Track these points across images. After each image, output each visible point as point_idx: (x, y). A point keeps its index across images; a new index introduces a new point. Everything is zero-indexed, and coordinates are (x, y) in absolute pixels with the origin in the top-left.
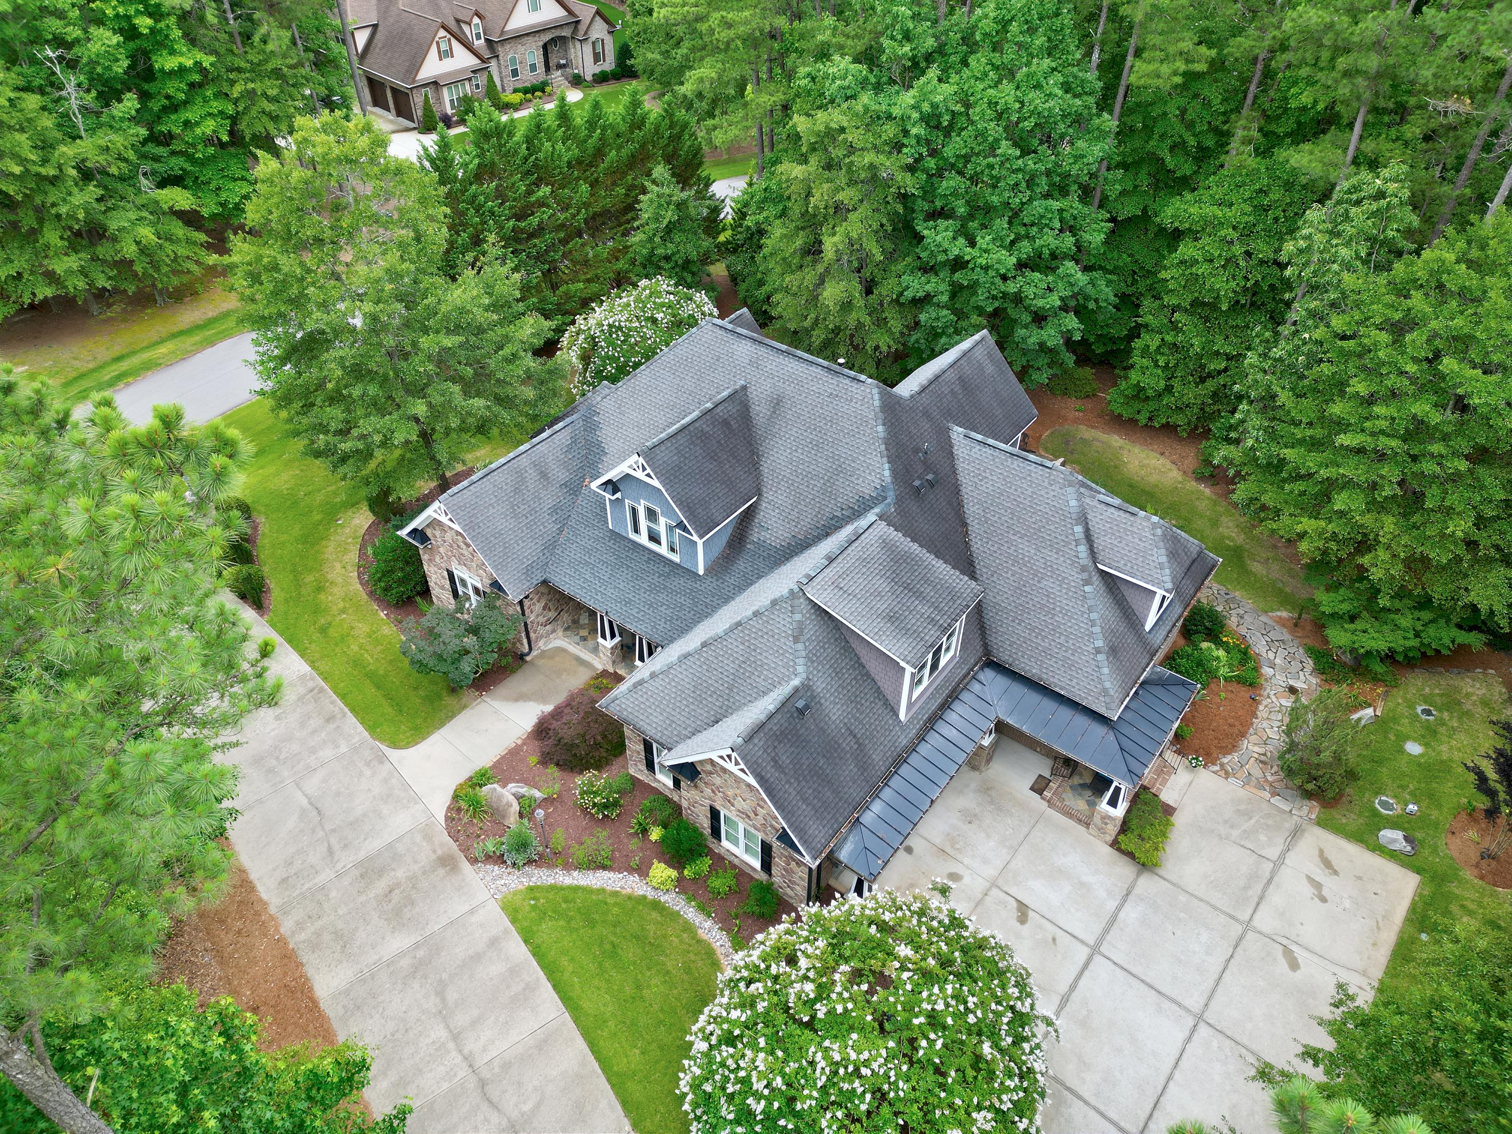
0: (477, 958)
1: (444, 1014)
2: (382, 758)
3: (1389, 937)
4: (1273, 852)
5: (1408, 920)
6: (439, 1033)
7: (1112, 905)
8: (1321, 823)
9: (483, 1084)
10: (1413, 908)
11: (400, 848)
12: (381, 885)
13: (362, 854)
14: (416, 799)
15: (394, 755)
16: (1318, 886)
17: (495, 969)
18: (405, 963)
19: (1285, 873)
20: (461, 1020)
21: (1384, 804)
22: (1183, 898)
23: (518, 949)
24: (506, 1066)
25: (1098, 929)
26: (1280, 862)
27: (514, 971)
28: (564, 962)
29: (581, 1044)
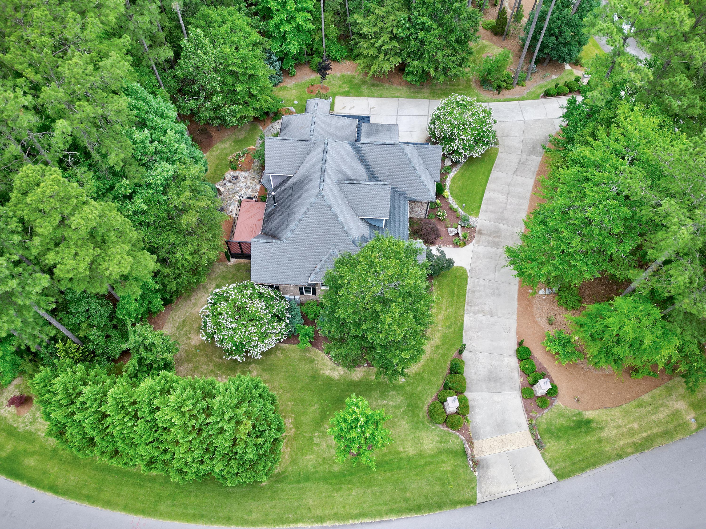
0: (491, 212)
1: (505, 208)
2: (471, 269)
3: (355, 98)
5: (349, 96)
6: (508, 206)
9: (508, 194)
10: (346, 96)
11: (486, 244)
12: (497, 240)
13: (495, 249)
15: (467, 268)
17: (490, 207)
18: (504, 222)
20: (503, 205)
23: (483, 207)
24: (502, 193)
27: (487, 204)
28: (478, 198)
29: (488, 186)
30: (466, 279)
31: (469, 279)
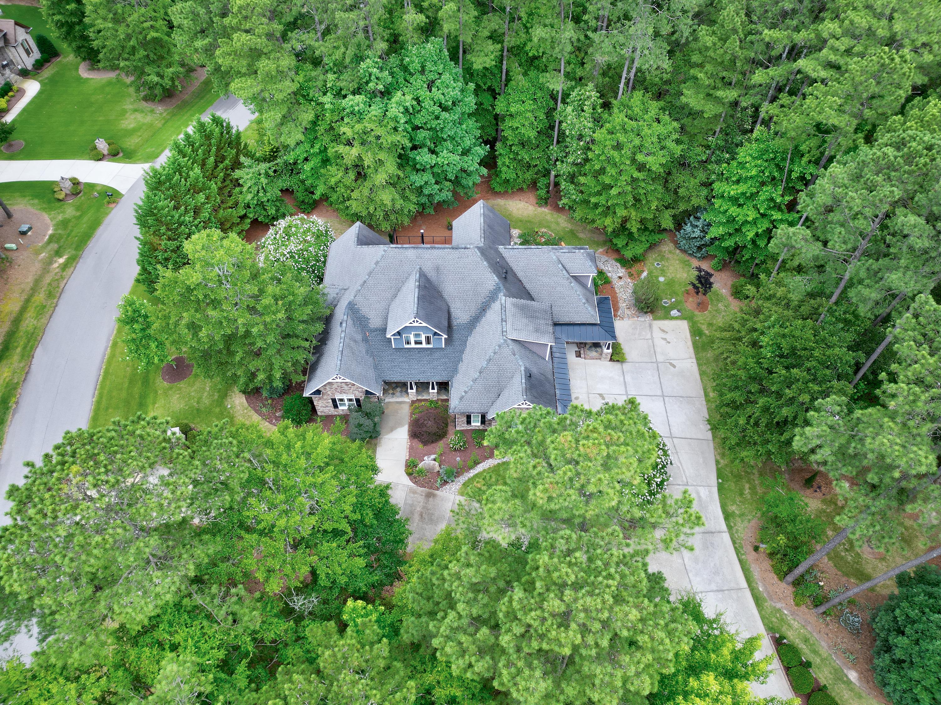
3: (690, 343)
4: (649, 336)
5: (691, 336)
7: (622, 379)
8: (655, 319)
10: (690, 332)
11: (410, 501)
14: (397, 485)
16: (665, 339)
19: (655, 340)
21: (665, 303)
22: (637, 365)
25: (623, 388)
26: (652, 338)
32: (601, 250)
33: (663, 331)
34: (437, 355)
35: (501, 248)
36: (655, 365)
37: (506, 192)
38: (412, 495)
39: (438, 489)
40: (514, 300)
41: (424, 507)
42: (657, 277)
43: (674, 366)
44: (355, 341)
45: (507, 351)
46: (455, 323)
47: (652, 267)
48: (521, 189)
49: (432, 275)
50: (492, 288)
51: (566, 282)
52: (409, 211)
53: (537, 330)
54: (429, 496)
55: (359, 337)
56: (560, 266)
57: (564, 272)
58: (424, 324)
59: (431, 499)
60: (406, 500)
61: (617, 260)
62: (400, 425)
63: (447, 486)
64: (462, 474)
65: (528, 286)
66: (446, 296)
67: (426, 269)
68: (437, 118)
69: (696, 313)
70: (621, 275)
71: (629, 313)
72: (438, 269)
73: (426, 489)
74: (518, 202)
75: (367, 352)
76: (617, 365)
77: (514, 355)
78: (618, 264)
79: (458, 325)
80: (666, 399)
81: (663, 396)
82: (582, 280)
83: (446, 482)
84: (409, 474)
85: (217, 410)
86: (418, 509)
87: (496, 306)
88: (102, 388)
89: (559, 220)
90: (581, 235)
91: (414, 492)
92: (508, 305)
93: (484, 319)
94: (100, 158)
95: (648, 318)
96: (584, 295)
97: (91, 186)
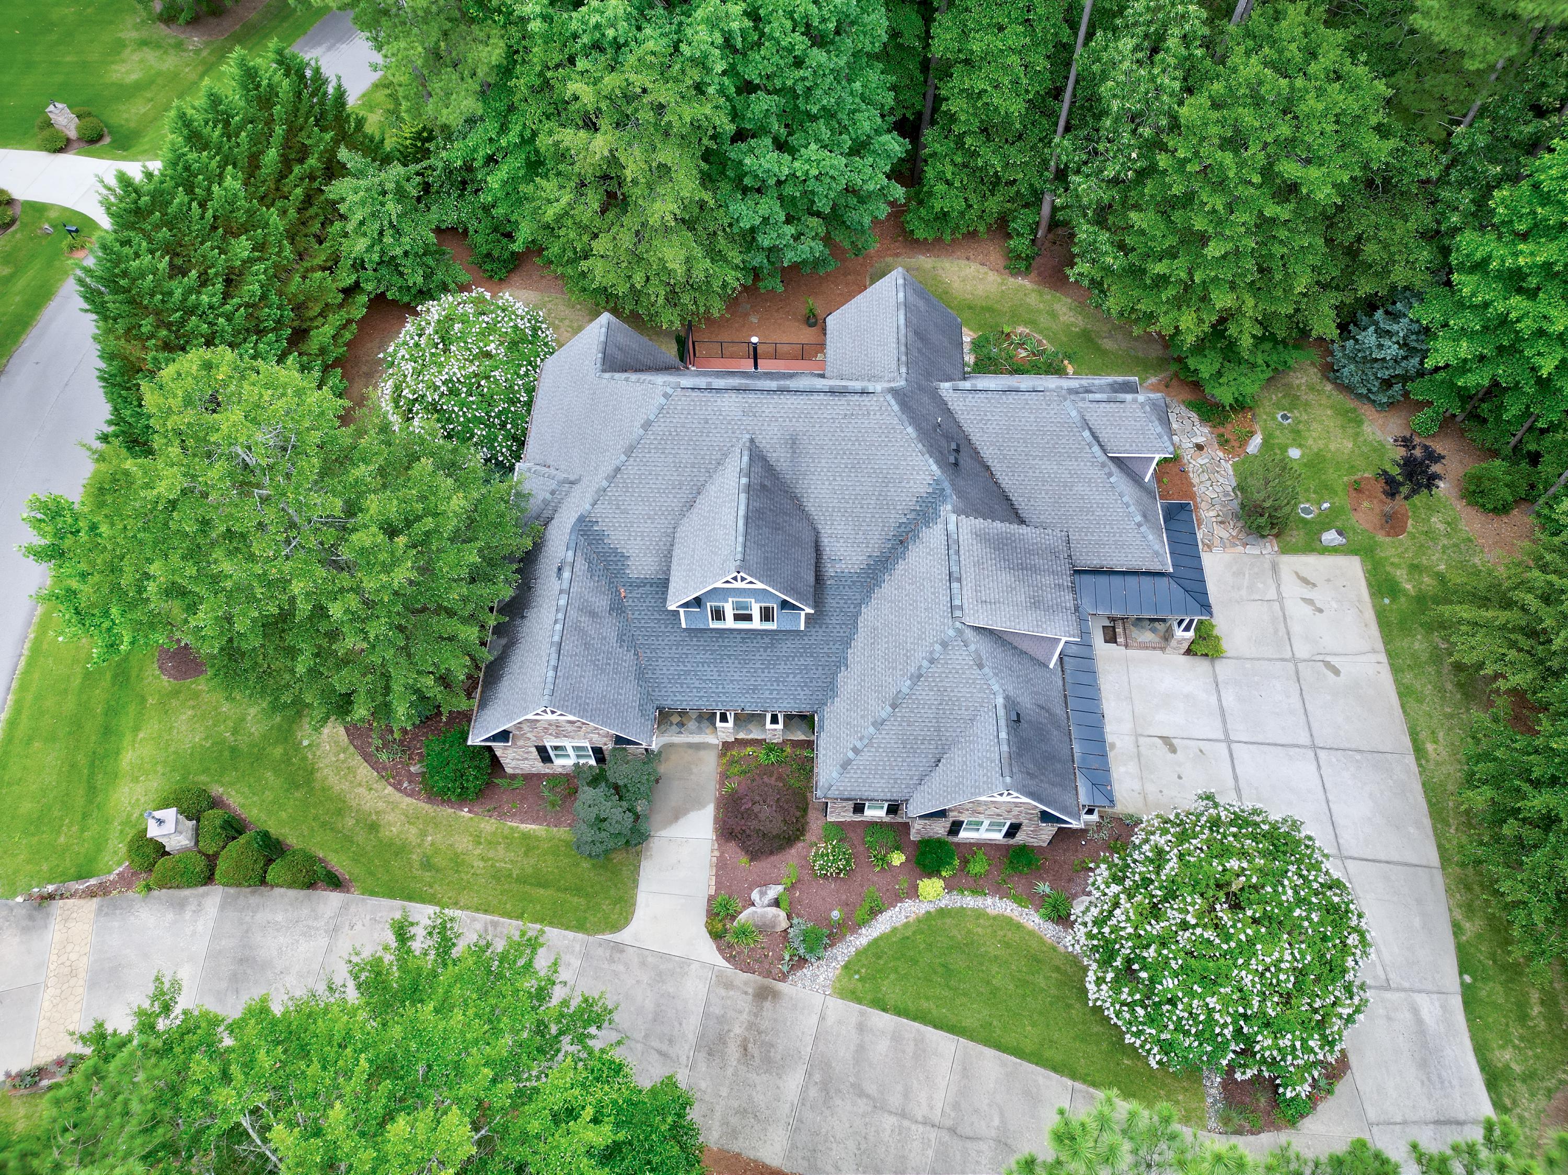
0: (861, 1048)
1: (879, 1106)
2: (619, 948)
3: (1370, 614)
4: (1272, 594)
5: (1372, 595)
6: (889, 1122)
7: (1214, 699)
8: (1285, 550)
9: (953, 1131)
10: (1370, 585)
11: (717, 1011)
12: (733, 1051)
13: (692, 1038)
14: (685, 962)
15: (625, 936)
16: (1310, 602)
17: (881, 1048)
18: (813, 1092)
19: (1288, 603)
20: (895, 1100)
21: (1305, 510)
22: (1248, 665)
23: (883, 1020)
24: (956, 1106)
25: (1218, 723)
26: (1280, 599)
27: (896, 1038)
28: (925, 1005)
29: (990, 1052)
30: (580, 927)
31: (580, 936)
32: (1153, 380)
33: (1305, 581)
34: (786, 647)
35: (945, 387)
36: (1291, 665)
37: (939, 240)
38: (723, 992)
39: (784, 977)
40: (979, 523)
41: (751, 1026)
42: (1284, 449)
43: (1337, 672)
44: (593, 614)
45: (961, 658)
46: (830, 570)
47: (1270, 424)
48: (972, 235)
49: (779, 457)
50: (923, 490)
51: (1098, 474)
52: (724, 285)
53: (1036, 603)
54: (763, 995)
55: (602, 603)
56: (1087, 434)
57: (1096, 448)
58: (759, 585)
59: (767, 1004)
60: (707, 1003)
61: (1191, 405)
62: (698, 804)
63: (807, 971)
64: (842, 937)
65: (1006, 481)
66: (811, 507)
67: (763, 443)
68: (799, 63)
69: (1381, 538)
70: (1200, 440)
71: (1225, 535)
72: (793, 443)
73: (756, 977)
74: (963, 263)
75: (621, 639)
76: (1202, 665)
77: (980, 666)
78: (1194, 416)
79: (838, 577)
80: (1322, 754)
81: (1314, 747)
82: (1136, 467)
83: (803, 961)
84: (717, 936)
85: (278, 751)
86: (738, 1030)
87: (933, 536)
88: (23, 688)
89: (1057, 306)
90: (1108, 344)
91: (729, 985)
92: (966, 538)
93: (901, 566)
94: (61, 146)
95: (1269, 548)
96: (1138, 502)
97: (38, 209)
